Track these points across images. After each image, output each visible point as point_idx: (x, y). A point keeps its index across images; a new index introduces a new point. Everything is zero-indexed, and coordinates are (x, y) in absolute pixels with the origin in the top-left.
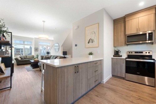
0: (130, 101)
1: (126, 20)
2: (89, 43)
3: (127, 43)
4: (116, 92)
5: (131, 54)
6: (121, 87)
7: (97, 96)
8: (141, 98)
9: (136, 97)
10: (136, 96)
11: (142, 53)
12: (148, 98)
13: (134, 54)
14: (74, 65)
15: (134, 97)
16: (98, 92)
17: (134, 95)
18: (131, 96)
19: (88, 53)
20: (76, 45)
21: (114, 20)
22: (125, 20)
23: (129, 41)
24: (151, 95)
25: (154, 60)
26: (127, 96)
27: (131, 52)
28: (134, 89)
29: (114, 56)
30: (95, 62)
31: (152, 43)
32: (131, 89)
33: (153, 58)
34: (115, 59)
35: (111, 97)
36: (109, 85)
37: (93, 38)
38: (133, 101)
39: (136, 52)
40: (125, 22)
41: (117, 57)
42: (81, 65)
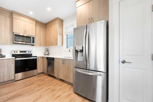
0: (37, 91)
3: (14, 42)
4: (21, 95)
5: (16, 53)
6: (20, 89)
10: (36, 86)
11: (26, 52)
12: (41, 82)
15: (35, 87)
17: (35, 86)
18: (34, 88)
23: (17, 40)
24: (40, 80)
27: (16, 51)
28: (30, 83)
31: (33, 45)
32: (28, 85)
38: (39, 89)
39: (20, 52)
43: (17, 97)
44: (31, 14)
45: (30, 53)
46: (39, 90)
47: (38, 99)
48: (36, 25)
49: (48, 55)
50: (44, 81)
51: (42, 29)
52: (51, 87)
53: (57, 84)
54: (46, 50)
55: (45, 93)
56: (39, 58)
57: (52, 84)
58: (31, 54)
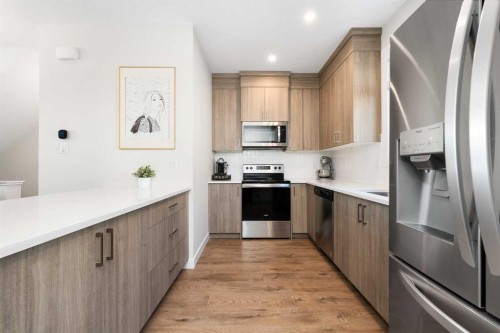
1: (243, 85)
2: (135, 130)
3: (244, 144)
5: (249, 171)
7: (183, 320)
8: (280, 272)
9: (271, 274)
11: (269, 168)
13: (255, 171)
14: (90, 228)
15: (267, 275)
16: (182, 306)
17: (267, 272)
18: (264, 275)
19: (136, 170)
20: (63, 134)
21: (213, 74)
22: (240, 84)
24: (289, 257)
25: (288, 182)
26: (256, 280)
27: (249, 167)
29: (213, 179)
30: (171, 203)
31: (284, 149)
33: (286, 178)
34: (218, 186)
35: (225, 302)
36: (210, 266)
37: (153, 116)
38: (271, 286)
40: (239, 89)
41: (221, 180)
42: (121, 225)
43: (222, 280)
44: (272, 60)
45: (277, 171)
46: (269, 290)
47: (250, 317)
48: (290, 89)
49: (330, 177)
50: (298, 267)
51: (307, 94)
52: (306, 297)
53: (333, 299)
54: (324, 161)
55: (278, 310)
56: (297, 188)
57: (316, 290)
58: (281, 175)
